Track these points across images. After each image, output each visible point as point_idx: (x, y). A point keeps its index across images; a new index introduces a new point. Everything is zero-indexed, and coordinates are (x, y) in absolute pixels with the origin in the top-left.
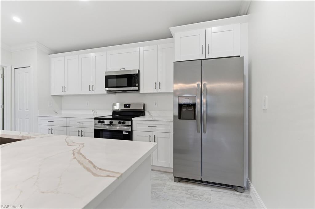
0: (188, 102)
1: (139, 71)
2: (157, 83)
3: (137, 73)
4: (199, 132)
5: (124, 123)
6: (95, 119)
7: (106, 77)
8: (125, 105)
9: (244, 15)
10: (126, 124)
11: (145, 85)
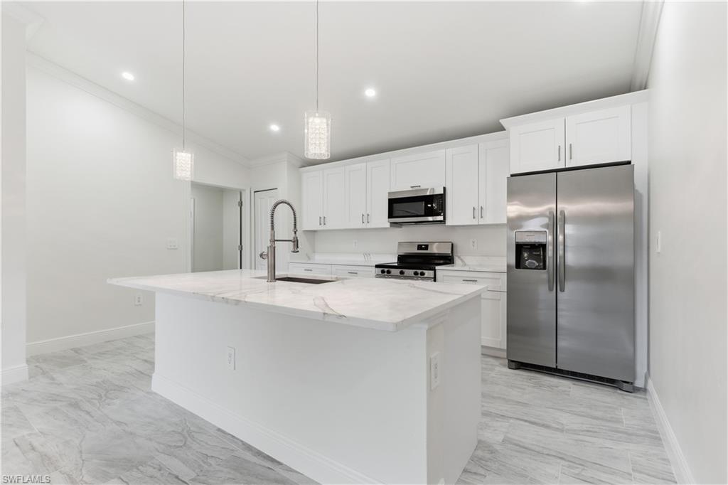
0: (533, 241)
1: (444, 189)
2: (476, 208)
3: (442, 192)
4: (552, 290)
5: (422, 274)
6: (377, 266)
7: (390, 200)
8: (418, 245)
9: (640, 89)
10: (425, 276)
11: (456, 213)
